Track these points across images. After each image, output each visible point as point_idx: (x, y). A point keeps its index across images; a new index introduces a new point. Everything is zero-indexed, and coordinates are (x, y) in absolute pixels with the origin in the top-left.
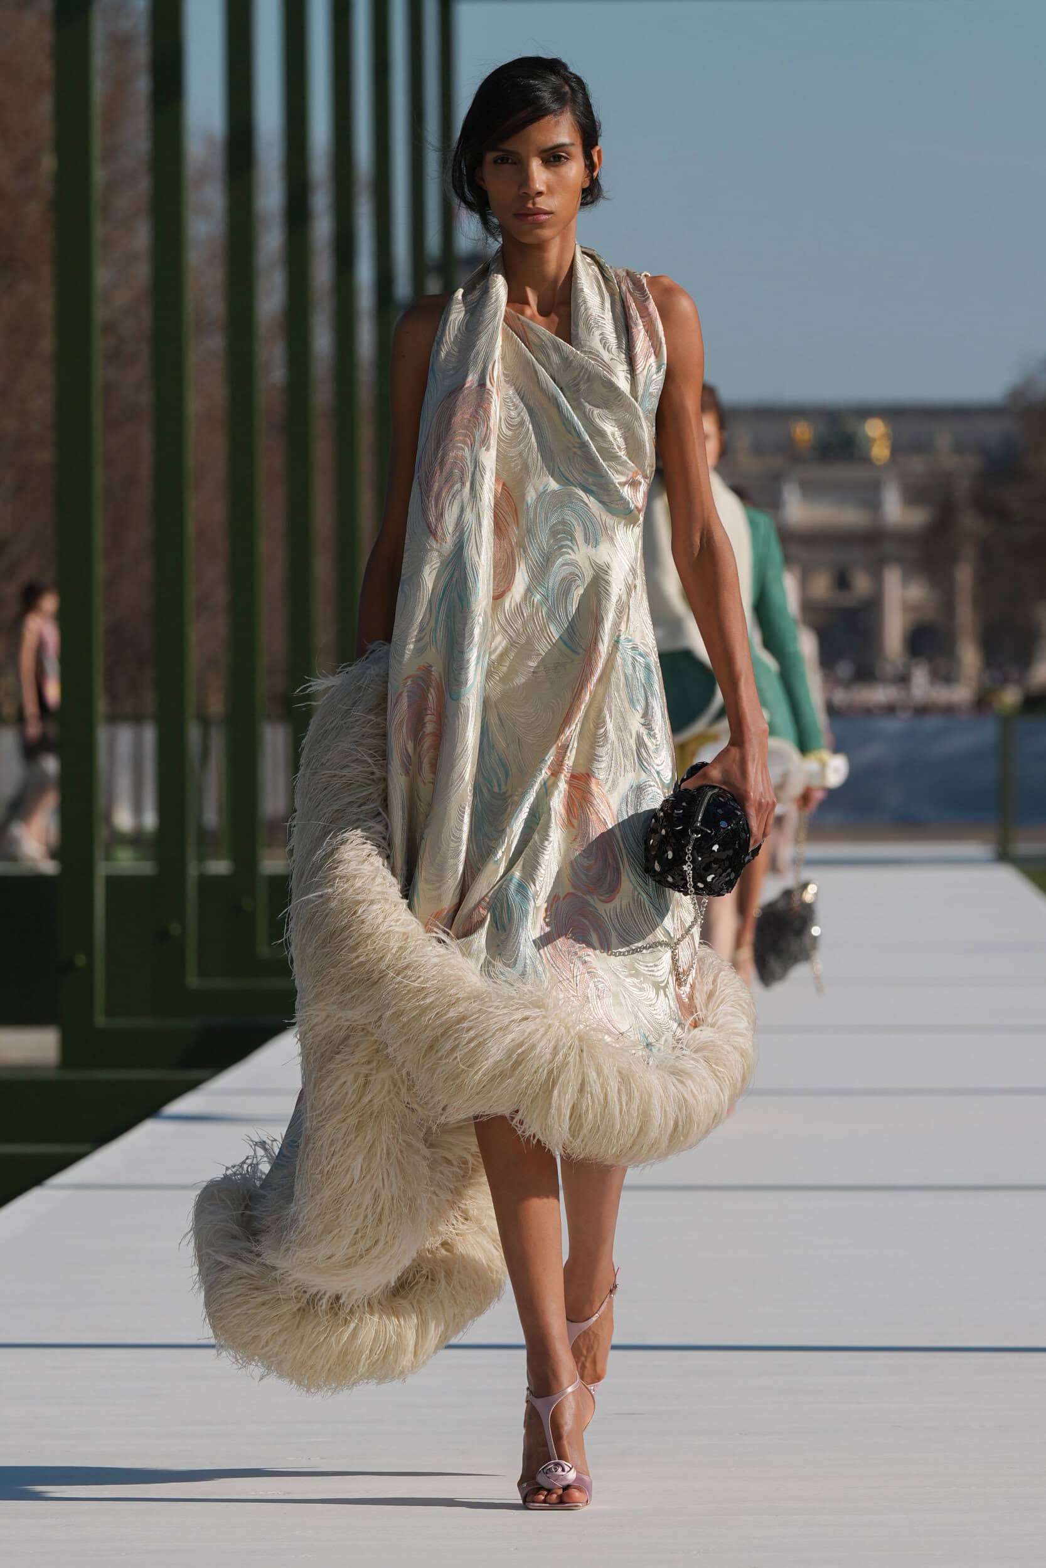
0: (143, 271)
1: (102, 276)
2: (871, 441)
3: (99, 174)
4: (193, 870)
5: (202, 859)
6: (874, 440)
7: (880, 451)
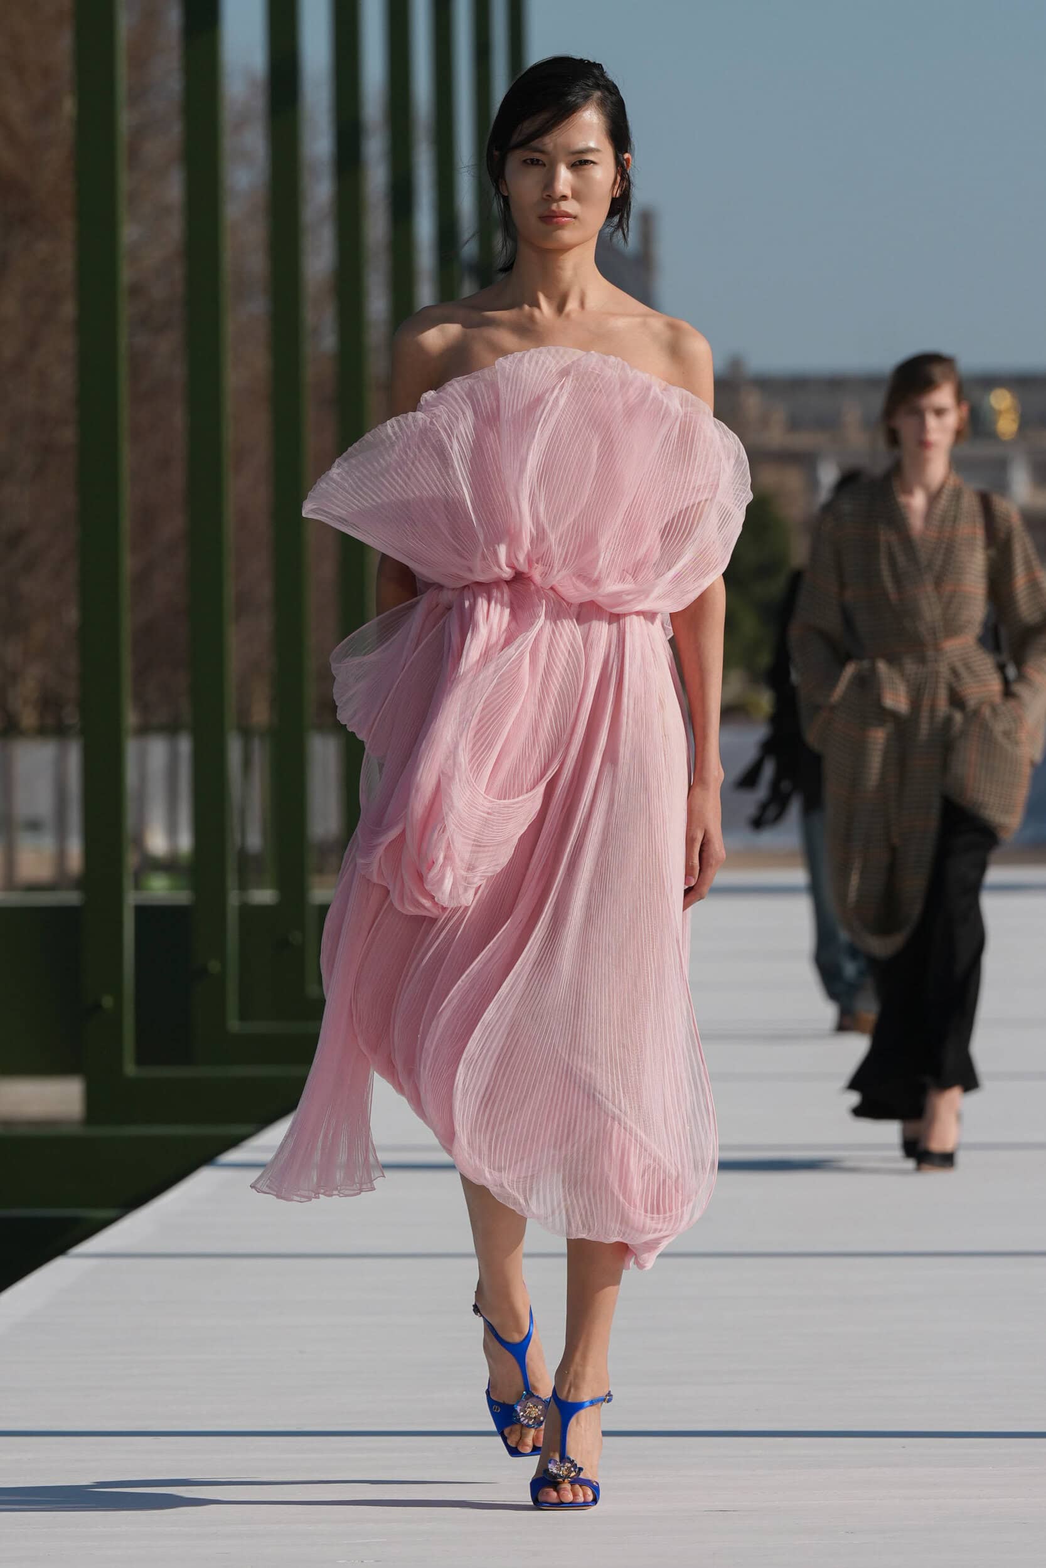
0: (174, 228)
1: (129, 232)
2: (997, 413)
3: (125, 120)
4: (233, 899)
5: (243, 887)
6: (1000, 413)
7: (1007, 425)
